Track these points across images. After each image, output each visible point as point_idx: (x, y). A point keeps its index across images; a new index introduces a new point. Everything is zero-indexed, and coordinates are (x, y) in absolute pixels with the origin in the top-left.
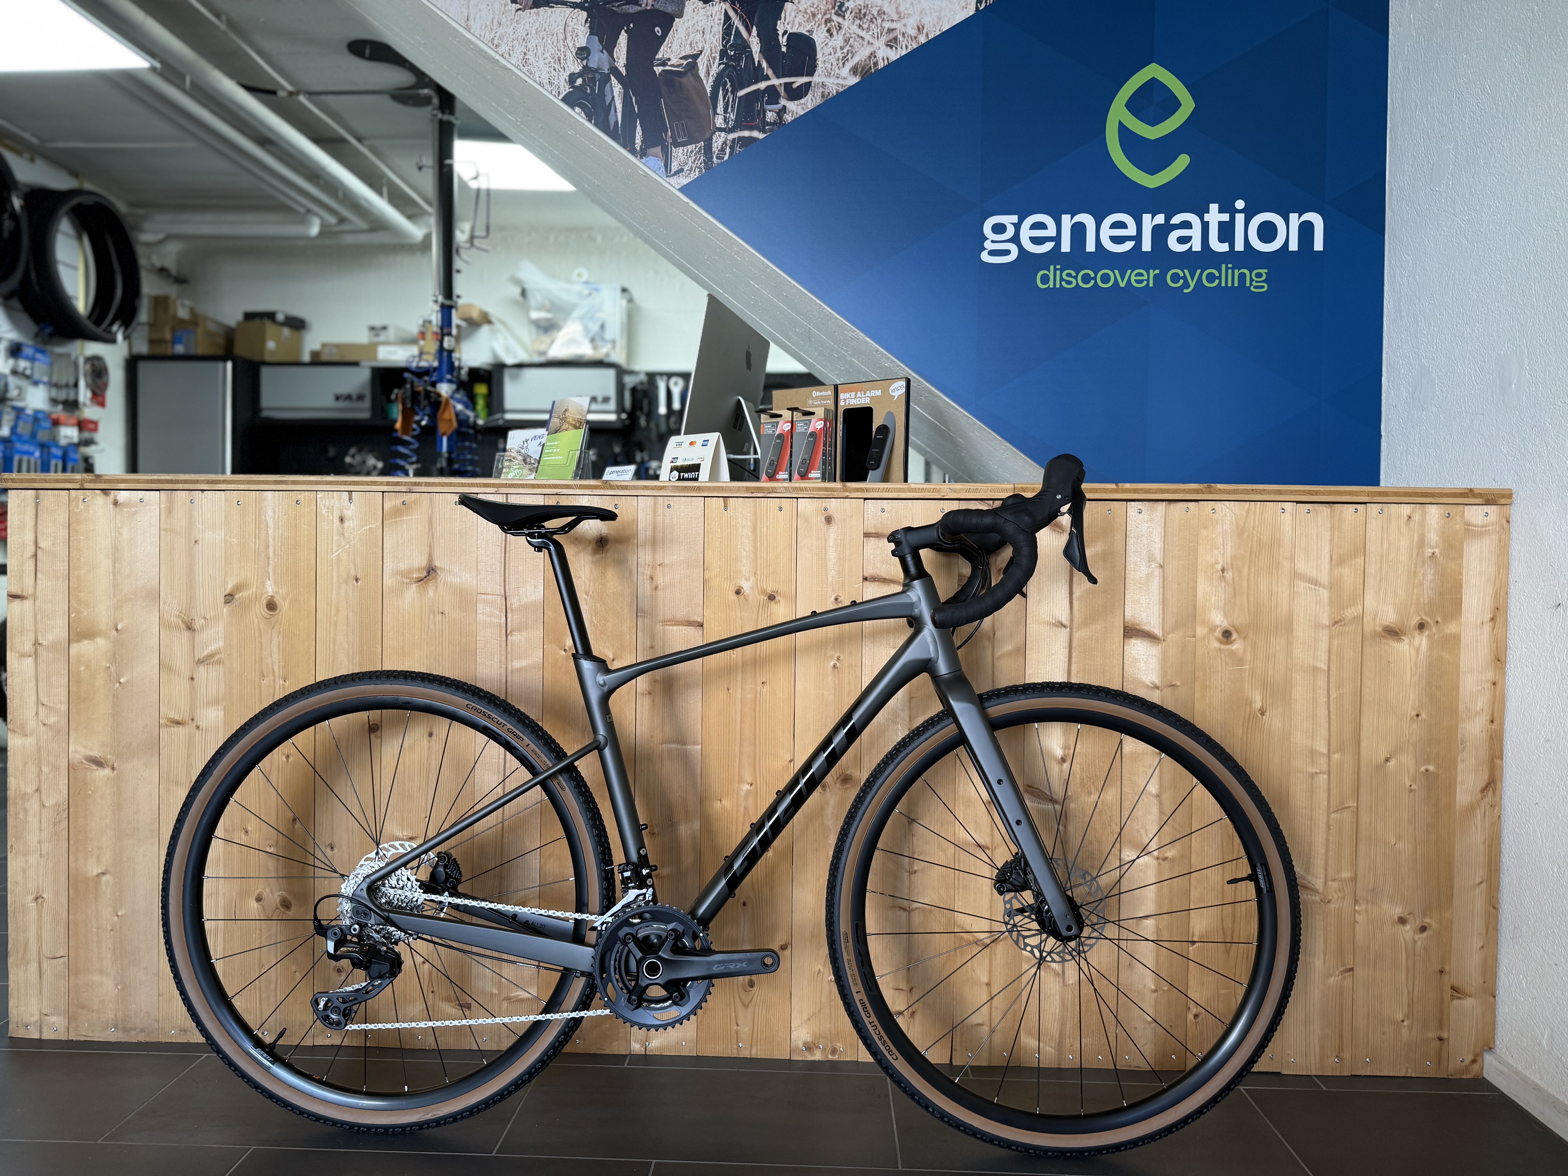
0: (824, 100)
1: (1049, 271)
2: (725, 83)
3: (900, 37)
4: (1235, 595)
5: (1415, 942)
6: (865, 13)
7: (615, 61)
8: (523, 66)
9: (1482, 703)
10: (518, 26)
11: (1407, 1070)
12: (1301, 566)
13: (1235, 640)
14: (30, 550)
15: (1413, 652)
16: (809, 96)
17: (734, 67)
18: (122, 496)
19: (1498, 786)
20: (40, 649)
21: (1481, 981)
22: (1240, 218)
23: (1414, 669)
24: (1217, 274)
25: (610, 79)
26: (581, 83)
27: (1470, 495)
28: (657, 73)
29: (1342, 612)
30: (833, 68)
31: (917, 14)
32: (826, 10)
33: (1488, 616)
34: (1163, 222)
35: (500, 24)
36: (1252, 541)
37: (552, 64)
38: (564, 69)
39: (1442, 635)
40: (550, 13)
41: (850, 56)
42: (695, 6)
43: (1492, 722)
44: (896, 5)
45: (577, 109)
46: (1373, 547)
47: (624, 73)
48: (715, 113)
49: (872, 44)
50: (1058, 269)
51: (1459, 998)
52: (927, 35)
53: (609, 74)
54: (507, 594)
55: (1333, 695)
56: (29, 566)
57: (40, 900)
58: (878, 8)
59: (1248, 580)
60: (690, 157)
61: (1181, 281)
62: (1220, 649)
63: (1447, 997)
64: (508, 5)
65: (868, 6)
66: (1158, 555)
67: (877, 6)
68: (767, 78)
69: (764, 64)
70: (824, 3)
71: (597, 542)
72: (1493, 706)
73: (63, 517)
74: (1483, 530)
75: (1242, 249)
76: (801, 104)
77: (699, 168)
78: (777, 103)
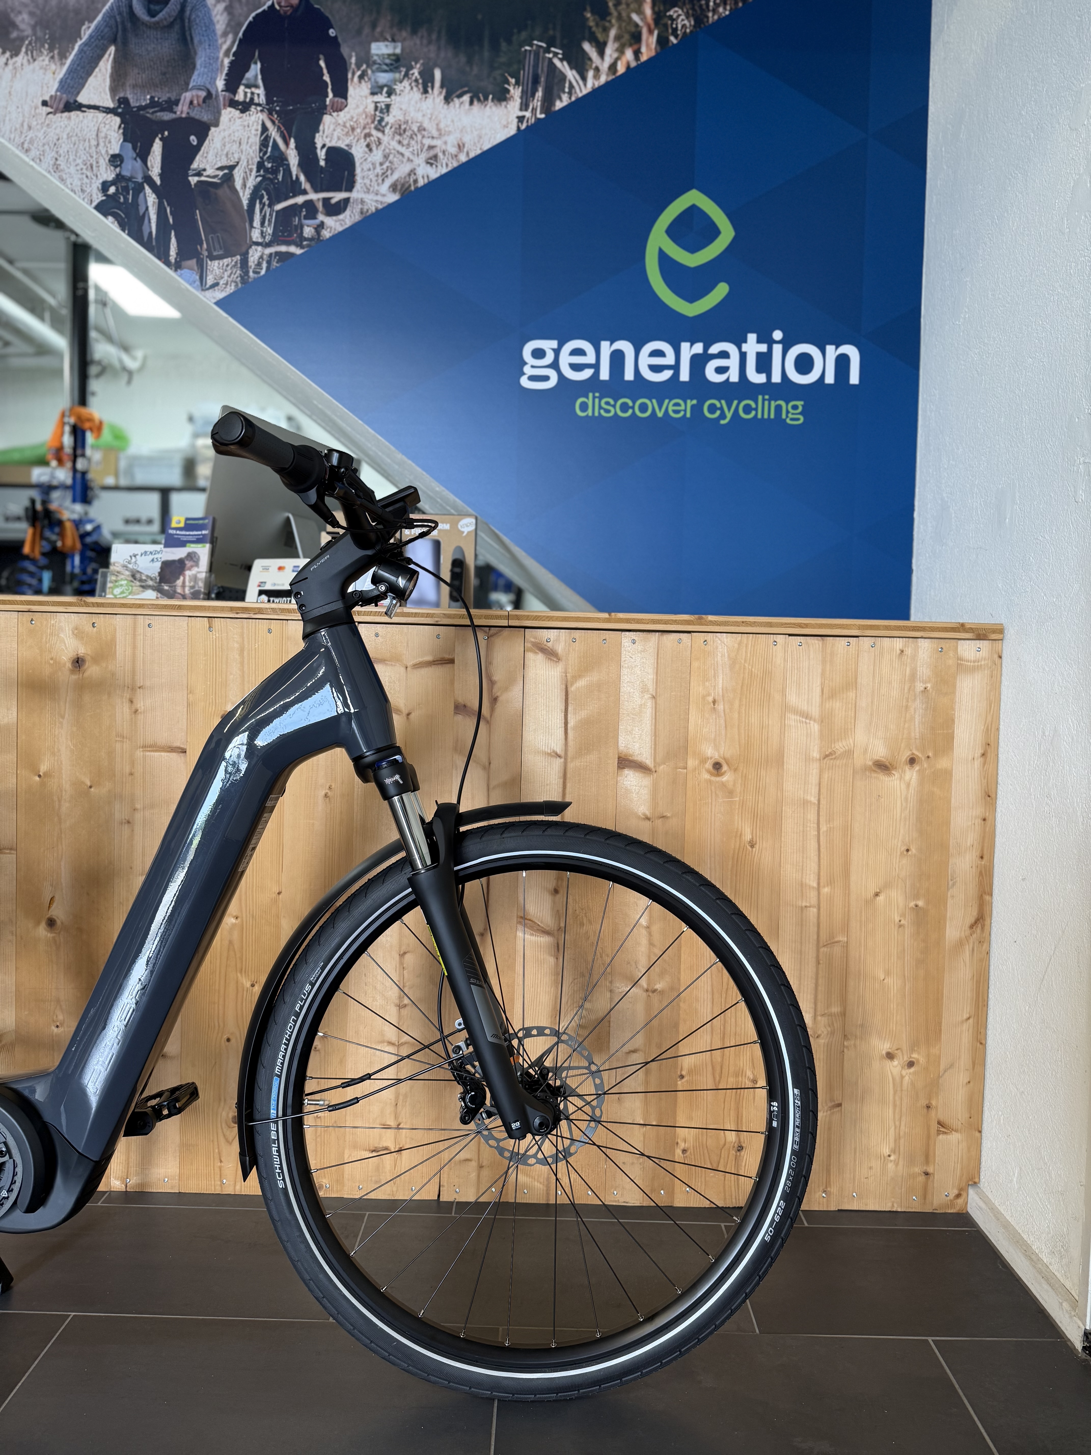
0: (362, 218)
1: (587, 398)
2: (262, 197)
3: (441, 155)
4: (726, 727)
5: (902, 1077)
6: (405, 128)
7: (149, 170)
8: (55, 172)
9: (971, 838)
10: (49, 130)
11: (893, 1205)
12: (793, 699)
13: (725, 772)
15: (903, 786)
16: (348, 212)
17: (271, 180)
19: (987, 922)
21: (968, 1116)
22: (777, 349)
23: (904, 804)
24: (753, 405)
25: (144, 188)
26: (114, 191)
27: (961, 630)
28: (193, 184)
29: (833, 746)
30: (372, 184)
31: (458, 132)
32: (365, 125)
33: (979, 752)
34: (701, 351)
35: (30, 128)
36: (744, 673)
37: (84, 171)
38: (97, 176)
39: (933, 770)
41: (389, 172)
42: (231, 115)
43: (982, 857)
44: (436, 122)
45: (110, 218)
46: (864, 680)
47: (158, 182)
48: (252, 226)
49: (412, 161)
50: (597, 397)
51: (945, 1133)
52: (468, 154)
53: (143, 183)
55: (824, 828)
58: (418, 125)
59: (739, 713)
61: (718, 412)
62: (711, 782)
63: (934, 1132)
64: (39, 108)
65: (408, 121)
66: (651, 686)
67: (417, 122)
68: (305, 192)
69: (302, 178)
70: (364, 116)
71: (73, 662)
72: (983, 842)
74: (975, 665)
75: (779, 381)
76: (339, 220)
77: (235, 282)
78: (315, 218)
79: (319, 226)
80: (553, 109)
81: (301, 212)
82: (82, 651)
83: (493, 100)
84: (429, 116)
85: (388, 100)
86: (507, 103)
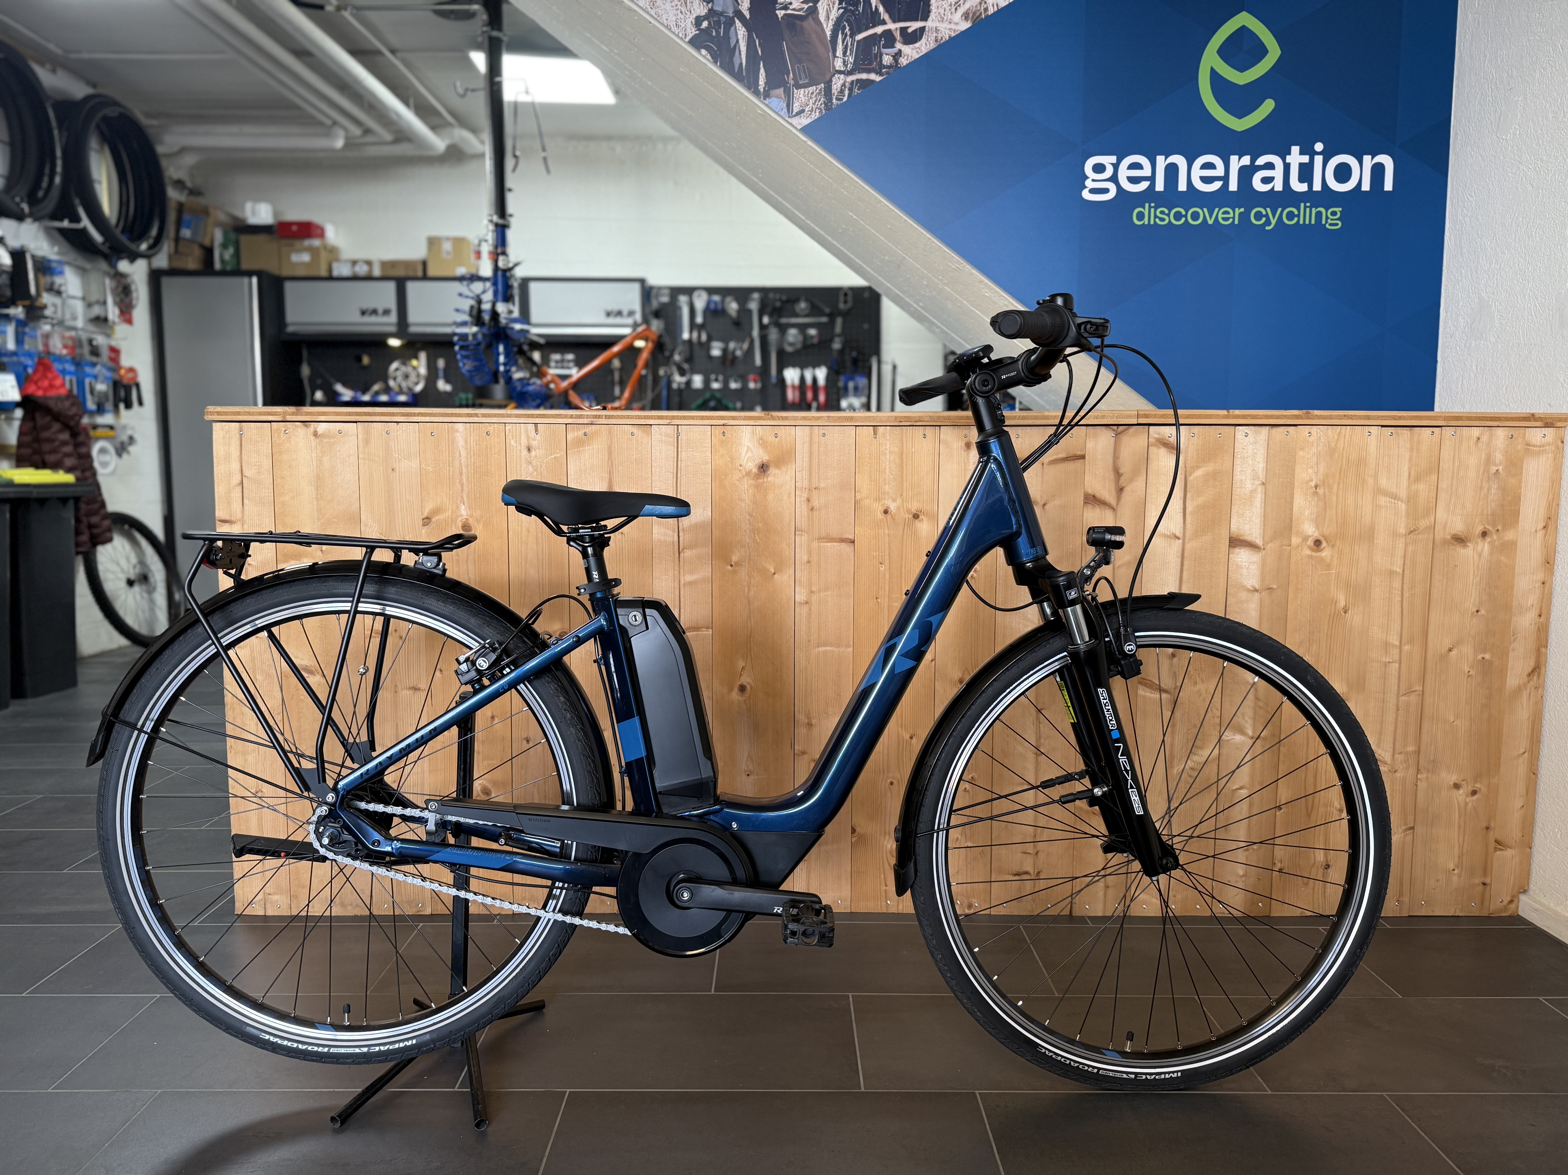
0: (937, 45)
1: (1144, 208)
2: (844, 27)
4: (1325, 508)
5: (1466, 804)
7: (739, 4)
8: (651, 8)
9: (1533, 600)
11: (1455, 910)
12: (1383, 482)
13: (1324, 548)
14: (237, 479)
15: (1476, 556)
16: (923, 40)
17: (852, 12)
18: (322, 428)
19: (1543, 671)
21: (1520, 835)
22: (1319, 159)
23: (1476, 572)
24: (1296, 213)
25: (735, 22)
26: (707, 25)
27: (1532, 419)
28: (780, 17)
29: (1417, 523)
30: (946, 13)
33: (1542, 525)
34: (1248, 163)
36: (1342, 460)
37: (680, 7)
38: (691, 12)
39: (1501, 542)
41: (962, 1)
43: (1540, 616)
45: (704, 52)
46: (1445, 465)
47: (748, 17)
48: (835, 56)
50: (1153, 207)
51: (1501, 850)
53: (733, 18)
55: (1407, 595)
56: (237, 493)
59: (1337, 496)
61: (1264, 219)
62: (1311, 557)
63: (1491, 849)
66: (1261, 474)
68: (884, 22)
69: (881, 9)
71: (759, 468)
72: (1542, 603)
73: (266, 448)
74: (1541, 450)
75: (1320, 189)
76: (916, 48)
77: (819, 109)
78: (893, 47)
79: (896, 54)
81: (880, 40)
82: (766, 458)
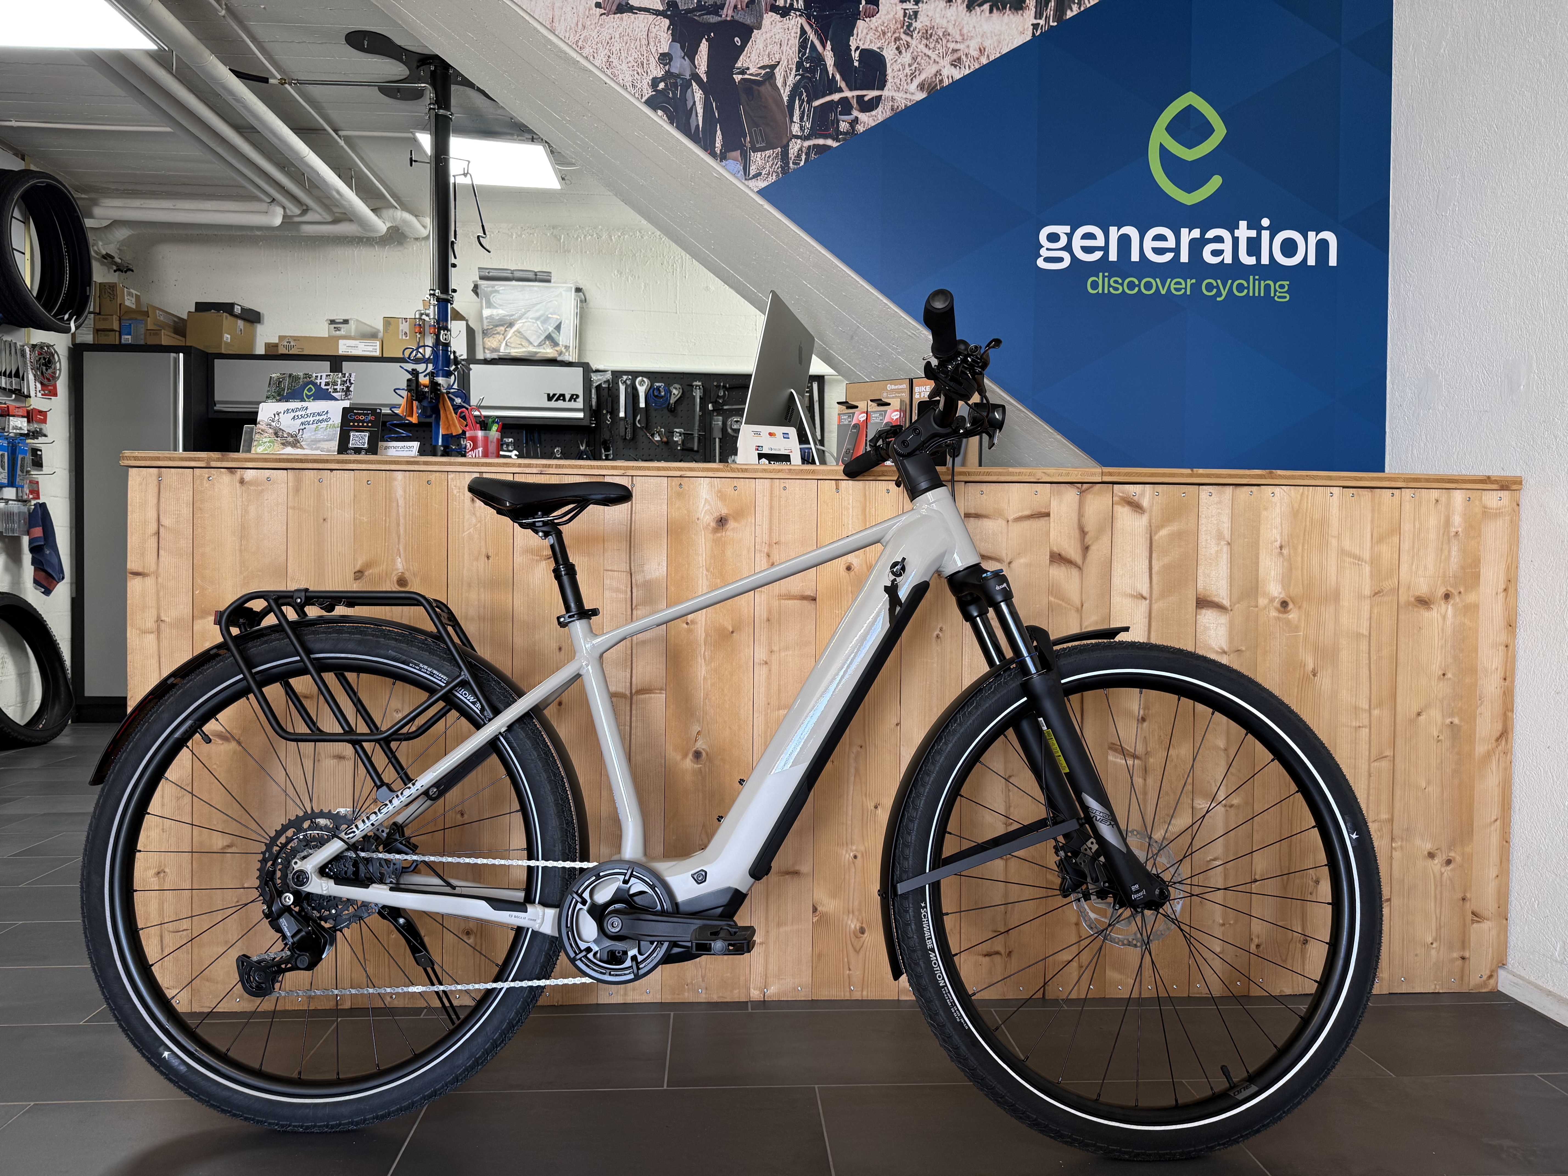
0: (893, 114)
1: (1098, 277)
2: (801, 94)
3: (964, 57)
4: (1291, 569)
5: (1442, 874)
6: (932, 33)
7: (696, 68)
8: (607, 69)
9: (1496, 663)
10: (602, 30)
11: (1436, 987)
12: (1347, 543)
13: (1291, 609)
14: (153, 527)
15: (1440, 620)
16: (880, 109)
17: (809, 79)
18: (249, 475)
19: (1510, 736)
20: (163, 625)
21: (1497, 906)
22: (1265, 235)
23: (1441, 635)
24: (1246, 285)
25: (692, 85)
26: (663, 87)
27: (1488, 481)
28: (737, 81)
29: (1381, 585)
30: (902, 83)
31: (979, 37)
32: (895, 29)
33: (1502, 586)
34: (1199, 236)
35: (584, 27)
36: (1306, 521)
37: (636, 68)
38: (647, 73)
39: (1464, 604)
40: (633, 19)
41: (917, 72)
42: (773, 19)
43: (1505, 679)
44: (959, 28)
45: (660, 112)
46: (1407, 526)
47: (705, 80)
48: (792, 121)
49: (938, 62)
50: (1106, 276)
51: (1479, 922)
52: (988, 56)
53: (690, 80)
54: (633, 571)
55: (1374, 657)
56: (152, 543)
57: (162, 875)
58: (943, 30)
59: (1302, 557)
60: (768, 161)
61: (1215, 290)
62: (1279, 618)
63: (1468, 921)
64: (592, 9)
65: (934, 27)
66: (1227, 534)
67: (942, 28)
68: (841, 90)
69: (838, 77)
70: (894, 22)
71: (717, 522)
72: (1506, 666)
73: (186, 495)
74: (1497, 515)
75: (1267, 263)
76: (872, 116)
77: (776, 172)
78: (850, 114)
80: (1064, 18)
82: (724, 511)
83: (1010, 10)
84: (953, 23)
85: (916, 7)
86: (1023, 12)
